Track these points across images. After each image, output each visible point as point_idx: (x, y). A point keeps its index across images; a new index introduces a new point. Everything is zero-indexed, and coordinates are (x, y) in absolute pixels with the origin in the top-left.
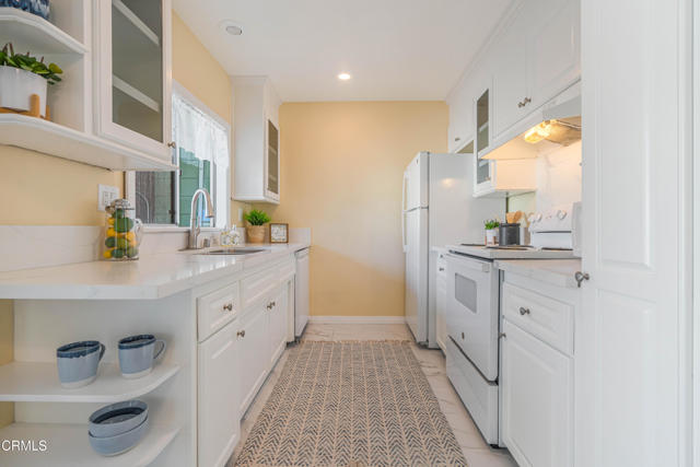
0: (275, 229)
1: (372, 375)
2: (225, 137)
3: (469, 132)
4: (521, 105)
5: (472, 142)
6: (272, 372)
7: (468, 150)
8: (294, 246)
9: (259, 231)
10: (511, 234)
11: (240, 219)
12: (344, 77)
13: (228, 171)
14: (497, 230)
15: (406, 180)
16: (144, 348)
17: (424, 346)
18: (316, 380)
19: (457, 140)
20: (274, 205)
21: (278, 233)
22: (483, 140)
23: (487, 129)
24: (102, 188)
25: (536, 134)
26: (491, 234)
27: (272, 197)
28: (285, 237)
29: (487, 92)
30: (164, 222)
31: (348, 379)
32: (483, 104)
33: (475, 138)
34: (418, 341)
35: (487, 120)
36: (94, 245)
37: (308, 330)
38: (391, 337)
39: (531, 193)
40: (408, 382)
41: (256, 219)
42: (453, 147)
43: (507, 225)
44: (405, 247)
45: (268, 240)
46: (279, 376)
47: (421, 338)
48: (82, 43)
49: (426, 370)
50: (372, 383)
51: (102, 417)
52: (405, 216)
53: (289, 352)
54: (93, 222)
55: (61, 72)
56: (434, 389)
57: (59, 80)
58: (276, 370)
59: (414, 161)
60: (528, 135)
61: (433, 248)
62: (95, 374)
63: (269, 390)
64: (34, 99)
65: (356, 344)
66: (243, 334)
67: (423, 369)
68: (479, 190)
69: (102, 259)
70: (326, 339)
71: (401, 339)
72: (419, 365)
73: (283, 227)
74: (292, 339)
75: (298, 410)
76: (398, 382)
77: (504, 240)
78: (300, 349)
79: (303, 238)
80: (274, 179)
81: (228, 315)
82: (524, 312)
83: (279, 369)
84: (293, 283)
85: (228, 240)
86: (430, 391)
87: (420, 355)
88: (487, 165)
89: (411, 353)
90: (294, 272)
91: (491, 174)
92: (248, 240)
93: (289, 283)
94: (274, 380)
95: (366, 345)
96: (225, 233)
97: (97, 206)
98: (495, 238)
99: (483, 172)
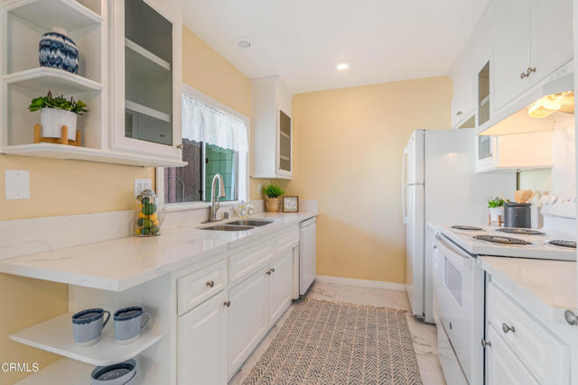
0: (287, 201)
1: (361, 345)
2: (245, 129)
3: (470, 106)
4: (523, 76)
5: (474, 117)
6: (274, 326)
7: (469, 124)
8: (302, 216)
9: (274, 203)
10: (520, 216)
11: (259, 192)
12: (342, 67)
13: (247, 155)
14: (502, 208)
15: (406, 155)
16: (133, 320)
17: (420, 320)
18: (308, 341)
19: (459, 113)
20: (289, 180)
21: (290, 203)
22: (484, 114)
23: (488, 103)
24: (137, 181)
25: (542, 108)
26: (496, 213)
27: (284, 174)
28: (296, 208)
29: (489, 62)
30: (194, 200)
31: (337, 344)
32: (484, 75)
33: (476, 113)
34: (414, 313)
35: (488, 94)
36: (130, 224)
37: (315, 289)
38: (388, 304)
39: (547, 169)
40: (396, 358)
41: (272, 193)
42: (456, 121)
43: (515, 205)
44: (405, 218)
45: (281, 209)
46: (279, 330)
47: (417, 311)
48: (100, 82)
49: (417, 348)
50: (359, 353)
51: (99, 374)
52: (405, 189)
53: (292, 308)
54: (129, 208)
55: (85, 106)
56: (421, 372)
57: (86, 111)
58: (278, 325)
59: (411, 138)
60: (533, 109)
61: (429, 224)
62: (99, 336)
63: (267, 344)
64: (64, 129)
65: (354, 308)
66: (228, 304)
67: (415, 345)
68: (481, 165)
69: (135, 235)
70: (328, 299)
71: (398, 308)
72: (410, 340)
73: (294, 199)
74: (297, 297)
75: (286, 370)
76: (385, 356)
77: (510, 222)
78: (303, 307)
79: (311, 208)
80: (287, 159)
81: (211, 291)
82: (507, 329)
83: (280, 325)
84: (298, 250)
85: (244, 212)
86: (417, 374)
87: (415, 328)
88: (488, 140)
89: (406, 325)
90: (297, 240)
91: (493, 151)
92: (266, 209)
93: (294, 249)
94: (274, 335)
95: (363, 311)
96: (242, 206)
97: (134, 194)
98: (500, 217)
99: (485, 148)
